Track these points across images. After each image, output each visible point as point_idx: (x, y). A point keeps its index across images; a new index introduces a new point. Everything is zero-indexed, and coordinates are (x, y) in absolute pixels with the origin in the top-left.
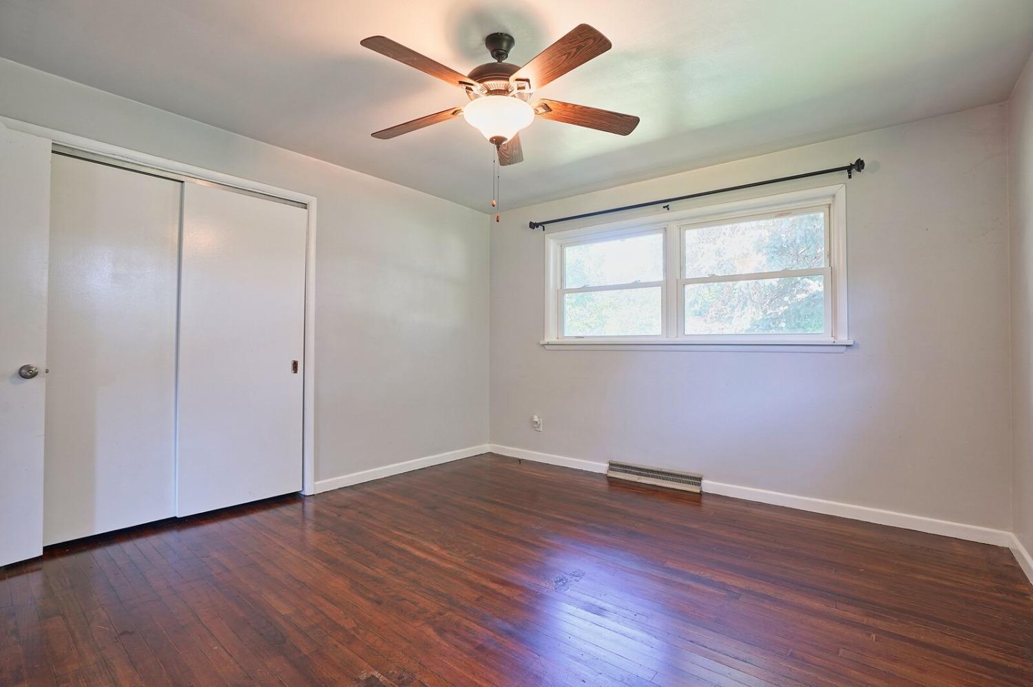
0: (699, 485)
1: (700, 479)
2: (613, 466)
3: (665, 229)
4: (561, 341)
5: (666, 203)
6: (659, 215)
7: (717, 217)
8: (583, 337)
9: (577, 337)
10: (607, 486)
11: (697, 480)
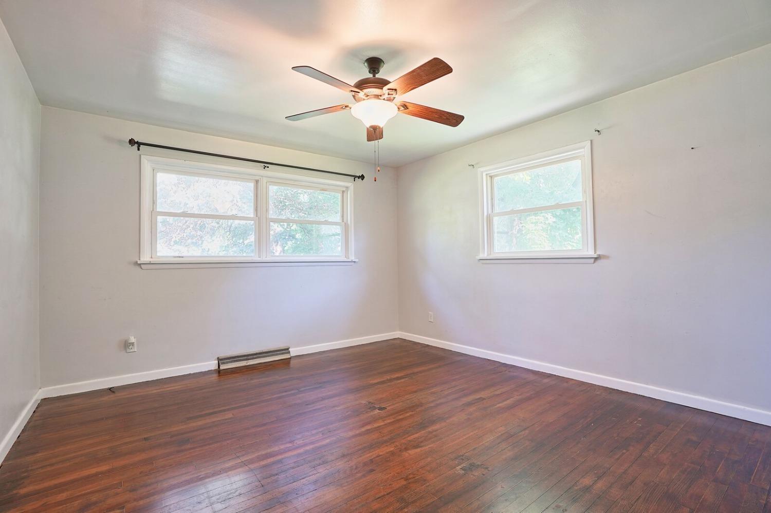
0: (289, 352)
1: (288, 349)
2: (220, 361)
3: (257, 181)
4: (153, 260)
5: (266, 164)
6: (257, 170)
7: (292, 183)
8: (182, 257)
9: (175, 257)
10: (217, 378)
11: (286, 350)
